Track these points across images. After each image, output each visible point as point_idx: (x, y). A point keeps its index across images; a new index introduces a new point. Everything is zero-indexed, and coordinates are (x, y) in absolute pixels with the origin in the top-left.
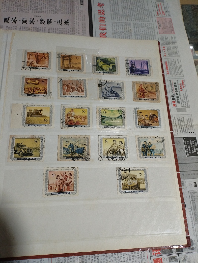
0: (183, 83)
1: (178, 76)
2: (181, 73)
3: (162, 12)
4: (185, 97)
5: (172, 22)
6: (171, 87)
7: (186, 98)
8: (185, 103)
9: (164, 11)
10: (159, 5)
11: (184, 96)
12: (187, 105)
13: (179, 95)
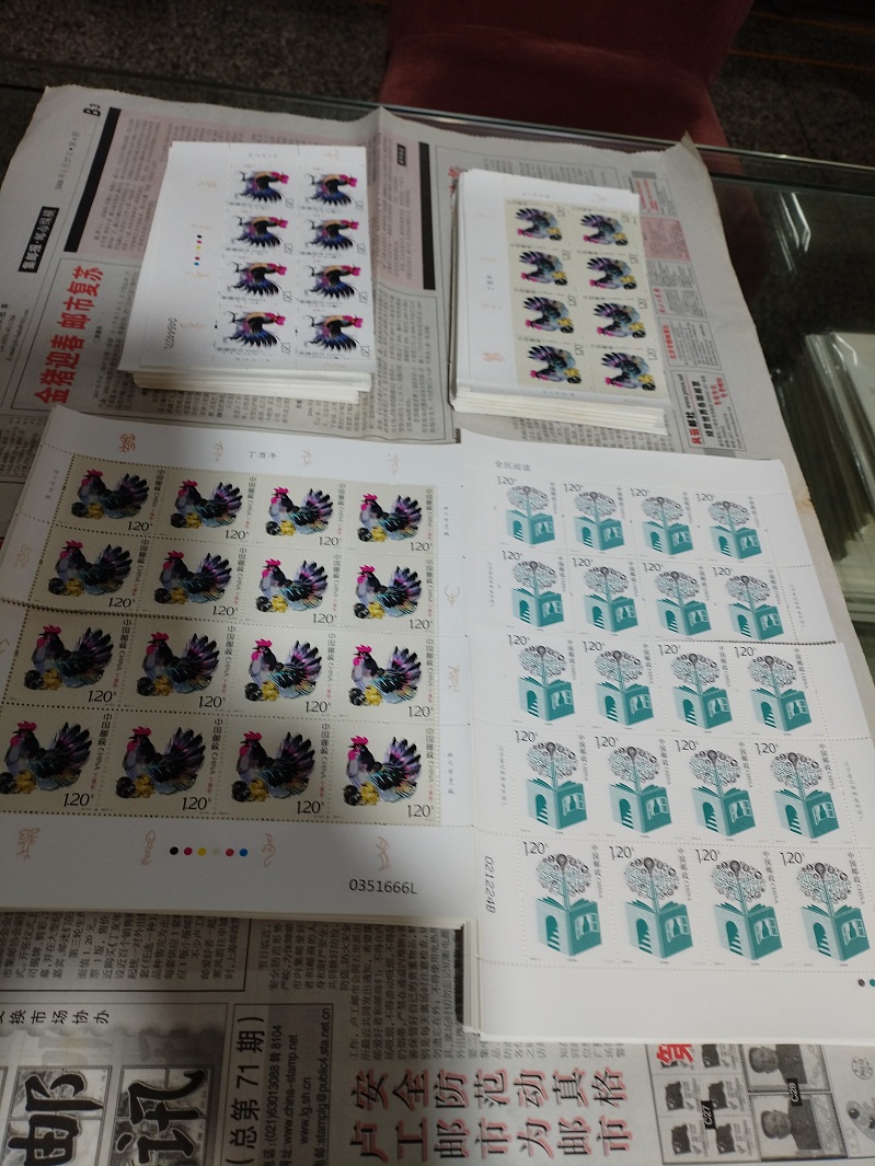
0: (720, 385)
1: (706, 366)
2: (712, 360)
3: (651, 203)
4: (730, 421)
5: (680, 230)
6: (685, 392)
7: (732, 426)
8: (731, 437)
9: (655, 198)
10: (642, 183)
11: (727, 420)
12: (736, 443)
13: (709, 415)
